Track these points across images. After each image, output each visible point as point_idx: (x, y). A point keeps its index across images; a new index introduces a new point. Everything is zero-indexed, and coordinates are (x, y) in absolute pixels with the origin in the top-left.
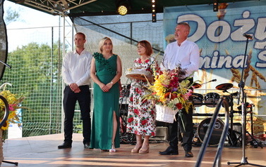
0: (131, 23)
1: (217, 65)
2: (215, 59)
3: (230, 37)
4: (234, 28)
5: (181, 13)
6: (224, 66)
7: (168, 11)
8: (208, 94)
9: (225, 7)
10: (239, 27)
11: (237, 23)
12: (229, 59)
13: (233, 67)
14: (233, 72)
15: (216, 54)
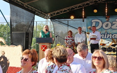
0: (68, 21)
1: (106, 37)
2: (106, 35)
3: (111, 27)
4: (112, 25)
5: (93, 19)
6: (109, 37)
7: (88, 18)
8: (108, 48)
9: (109, 17)
10: (114, 24)
11: (114, 23)
12: (111, 35)
13: (112, 38)
14: (112, 40)
15: (106, 33)
